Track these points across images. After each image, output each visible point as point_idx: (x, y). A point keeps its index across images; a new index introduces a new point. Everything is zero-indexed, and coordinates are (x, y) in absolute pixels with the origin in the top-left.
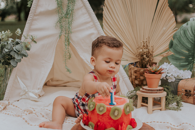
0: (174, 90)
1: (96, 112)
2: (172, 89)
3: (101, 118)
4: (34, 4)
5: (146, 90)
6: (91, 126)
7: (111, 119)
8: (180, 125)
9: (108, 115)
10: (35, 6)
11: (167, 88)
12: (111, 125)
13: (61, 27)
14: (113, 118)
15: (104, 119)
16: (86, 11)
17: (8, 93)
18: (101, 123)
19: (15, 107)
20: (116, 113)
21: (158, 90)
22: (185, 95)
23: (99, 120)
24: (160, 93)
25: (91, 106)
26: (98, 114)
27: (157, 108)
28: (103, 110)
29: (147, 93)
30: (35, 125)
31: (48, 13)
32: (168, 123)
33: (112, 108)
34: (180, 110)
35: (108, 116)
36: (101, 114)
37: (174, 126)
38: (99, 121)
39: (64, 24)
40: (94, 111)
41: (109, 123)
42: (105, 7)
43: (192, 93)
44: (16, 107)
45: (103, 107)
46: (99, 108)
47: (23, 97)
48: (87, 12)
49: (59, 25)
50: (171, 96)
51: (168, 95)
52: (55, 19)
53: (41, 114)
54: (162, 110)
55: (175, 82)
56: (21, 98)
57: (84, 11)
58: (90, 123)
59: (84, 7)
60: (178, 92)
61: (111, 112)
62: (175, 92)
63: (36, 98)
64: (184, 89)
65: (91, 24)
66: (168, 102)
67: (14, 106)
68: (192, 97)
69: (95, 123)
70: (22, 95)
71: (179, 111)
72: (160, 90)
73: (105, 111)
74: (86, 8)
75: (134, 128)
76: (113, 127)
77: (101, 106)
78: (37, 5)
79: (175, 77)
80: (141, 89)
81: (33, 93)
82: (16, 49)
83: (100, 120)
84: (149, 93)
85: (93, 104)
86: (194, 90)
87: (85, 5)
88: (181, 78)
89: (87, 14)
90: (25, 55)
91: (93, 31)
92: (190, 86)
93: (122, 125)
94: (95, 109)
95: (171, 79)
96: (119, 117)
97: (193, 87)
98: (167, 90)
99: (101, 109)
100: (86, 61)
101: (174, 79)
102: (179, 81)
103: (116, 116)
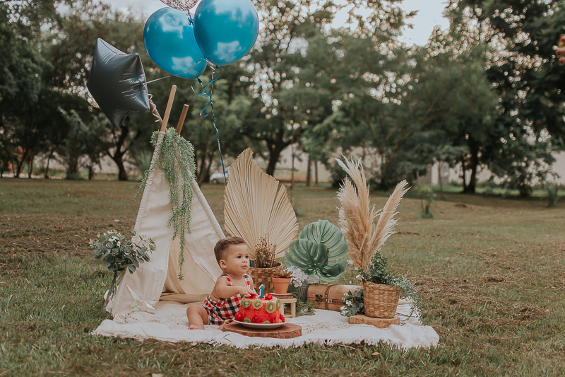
1: (252, 307)
2: (301, 295)
3: (258, 312)
4: (145, 199)
5: (275, 296)
6: (246, 321)
7: (267, 313)
9: (264, 310)
11: (296, 294)
13: (176, 227)
15: (261, 313)
16: (202, 207)
18: (258, 317)
20: (271, 308)
21: (288, 296)
22: (316, 300)
24: (291, 298)
25: (247, 303)
26: (255, 309)
28: (259, 305)
31: (160, 210)
33: (267, 304)
36: (258, 309)
37: (313, 326)
38: (256, 316)
39: (178, 222)
40: (250, 307)
41: (265, 316)
43: (323, 297)
45: (260, 302)
47: (135, 309)
49: (172, 223)
50: (301, 303)
51: (298, 301)
52: (168, 215)
55: (302, 287)
57: (200, 207)
58: (245, 319)
60: (308, 298)
61: (267, 307)
62: (305, 298)
63: (154, 310)
64: (314, 294)
65: (209, 222)
68: (323, 302)
69: (252, 317)
70: (133, 307)
71: (313, 315)
72: (290, 295)
73: (262, 306)
75: (283, 321)
76: (268, 319)
77: (257, 302)
78: (148, 200)
79: (302, 282)
81: (149, 304)
83: (257, 314)
86: (326, 294)
87: (200, 201)
88: (309, 282)
89: (203, 212)
90: (147, 259)
91: (210, 231)
92: (321, 291)
93: (275, 318)
94: (251, 305)
95: (298, 283)
96: (274, 310)
97: (324, 291)
98: (297, 296)
99: (257, 304)
100: (201, 266)
101: (301, 284)
102: (308, 286)
103: (271, 310)
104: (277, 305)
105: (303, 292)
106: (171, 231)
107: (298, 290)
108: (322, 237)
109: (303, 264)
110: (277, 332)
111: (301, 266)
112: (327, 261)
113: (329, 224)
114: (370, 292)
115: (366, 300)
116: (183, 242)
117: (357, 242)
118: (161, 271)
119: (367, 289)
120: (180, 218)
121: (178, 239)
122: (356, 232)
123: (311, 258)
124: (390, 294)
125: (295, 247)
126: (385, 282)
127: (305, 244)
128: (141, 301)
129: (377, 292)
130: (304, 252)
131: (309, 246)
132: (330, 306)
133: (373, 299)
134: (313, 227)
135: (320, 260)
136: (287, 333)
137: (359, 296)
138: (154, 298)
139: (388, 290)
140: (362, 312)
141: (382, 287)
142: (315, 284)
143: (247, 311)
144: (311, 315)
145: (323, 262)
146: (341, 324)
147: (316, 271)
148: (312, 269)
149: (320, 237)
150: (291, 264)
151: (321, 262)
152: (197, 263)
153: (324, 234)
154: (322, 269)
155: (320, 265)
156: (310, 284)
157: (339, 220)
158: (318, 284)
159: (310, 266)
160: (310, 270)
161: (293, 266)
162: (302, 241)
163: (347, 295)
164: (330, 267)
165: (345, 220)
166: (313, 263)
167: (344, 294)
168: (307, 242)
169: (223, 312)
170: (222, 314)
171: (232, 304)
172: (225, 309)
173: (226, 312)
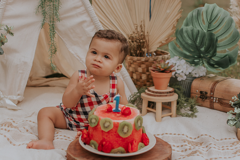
0: (186, 90)
1: (100, 128)
3: (107, 136)
5: (153, 92)
6: (93, 146)
7: (119, 136)
8: (198, 137)
9: (116, 132)
11: (178, 89)
12: (120, 144)
13: (44, 13)
14: (121, 135)
15: (111, 137)
18: (106, 142)
20: (125, 130)
21: (167, 93)
22: (200, 97)
23: (104, 138)
24: (170, 95)
25: (93, 121)
26: (102, 131)
27: (166, 114)
28: (109, 126)
29: (155, 96)
30: (20, 145)
32: (183, 135)
33: (120, 124)
34: (196, 116)
35: (115, 134)
36: (107, 131)
37: (191, 138)
38: (104, 140)
39: (47, 9)
40: (98, 126)
41: (117, 142)
43: (208, 95)
45: (109, 122)
46: (104, 124)
49: (40, 10)
51: (179, 97)
53: (24, 128)
54: (172, 116)
55: (186, 81)
58: (92, 141)
60: (191, 94)
61: (119, 129)
63: (15, 106)
64: (198, 90)
65: (83, 8)
66: (180, 106)
68: (208, 100)
69: (99, 142)
71: (194, 118)
72: (170, 92)
73: (112, 127)
75: (146, 145)
76: (121, 146)
77: (106, 121)
79: (185, 75)
80: (146, 91)
81: (10, 99)
83: (106, 138)
84: (158, 96)
85: (95, 119)
86: (211, 91)
88: (194, 75)
91: (85, 18)
92: (206, 86)
93: (132, 143)
94: (98, 124)
95: (181, 76)
96: (130, 134)
97: (210, 88)
98: (179, 92)
99: (106, 125)
100: (76, 56)
101: (185, 77)
102: (193, 80)
103: (126, 133)
104: (135, 125)
105: (187, 86)
106: (40, 19)
107: (181, 84)
108: (210, 24)
109: (188, 54)
111: (185, 57)
112: (215, 51)
113: (218, 8)
118: (25, 63)
123: (197, 48)
125: (179, 37)
127: (190, 32)
130: (190, 42)
131: (195, 34)
132: (216, 105)
134: (198, 14)
135: (207, 51)
138: (19, 92)
142: (201, 78)
143: (95, 131)
144: (192, 117)
145: (211, 53)
146: (226, 139)
147: (203, 62)
148: (198, 60)
149: (207, 24)
150: (175, 54)
151: (209, 53)
152: (72, 52)
153: (211, 21)
154: (209, 60)
155: (207, 56)
156: (195, 78)
157: (231, 7)
158: (205, 77)
159: (196, 57)
160: (196, 61)
161: (177, 58)
162: (187, 29)
163: (236, 98)
164: (219, 58)
165: (237, 7)
166: (200, 54)
167: (233, 98)
168: (192, 31)
169: (75, 116)
170: (74, 117)
171: (85, 109)
172: (78, 113)
173: (79, 116)
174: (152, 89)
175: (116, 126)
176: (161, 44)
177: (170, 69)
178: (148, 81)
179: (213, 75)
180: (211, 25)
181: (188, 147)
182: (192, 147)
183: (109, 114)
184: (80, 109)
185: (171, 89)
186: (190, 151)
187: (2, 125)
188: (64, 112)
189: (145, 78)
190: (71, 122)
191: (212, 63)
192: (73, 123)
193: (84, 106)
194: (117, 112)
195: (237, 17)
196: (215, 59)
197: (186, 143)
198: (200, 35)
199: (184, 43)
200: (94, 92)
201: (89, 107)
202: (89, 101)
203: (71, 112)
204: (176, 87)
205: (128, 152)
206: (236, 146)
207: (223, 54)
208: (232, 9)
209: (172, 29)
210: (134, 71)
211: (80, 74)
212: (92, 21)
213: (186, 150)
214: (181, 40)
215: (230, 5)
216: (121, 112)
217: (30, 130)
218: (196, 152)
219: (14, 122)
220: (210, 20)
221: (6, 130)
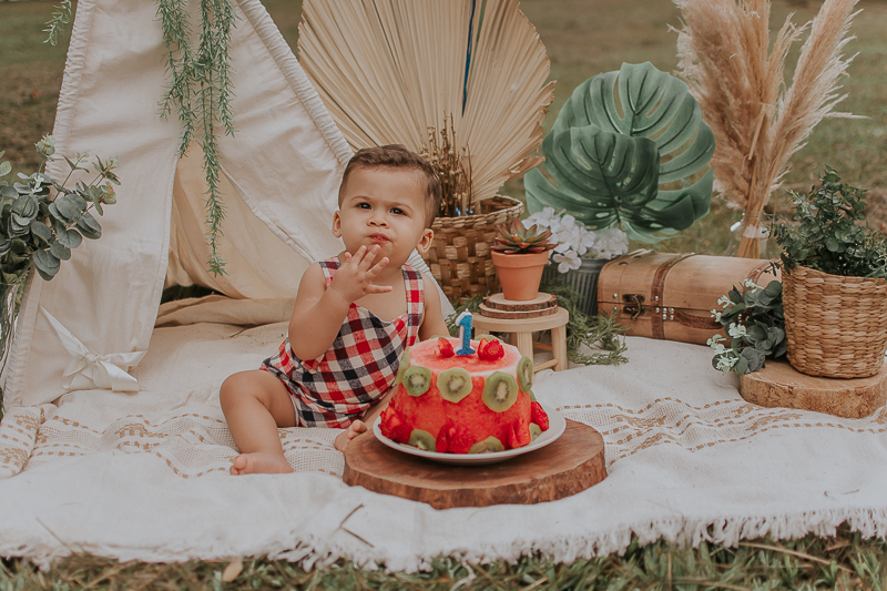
0: (581, 296)
1: (438, 395)
2: (577, 294)
3: (457, 413)
4: (79, 36)
5: (505, 307)
6: (419, 444)
7: (488, 411)
8: (649, 407)
9: (478, 402)
10: (83, 45)
11: (563, 294)
12: (489, 430)
13: (186, 115)
14: (493, 407)
15: (467, 414)
16: (265, 49)
17: (21, 376)
18: (458, 430)
19: (70, 427)
20: (501, 394)
21: (543, 306)
22: (626, 311)
23: (450, 419)
24: (550, 313)
25: (417, 380)
26: (445, 402)
27: (544, 362)
28: (460, 388)
29: (511, 317)
30: (200, 474)
31: (130, 68)
32: (609, 405)
33: (488, 379)
34: (625, 360)
35: (477, 405)
36: (456, 400)
37: (630, 411)
38: (450, 424)
39: (193, 101)
40: (430, 394)
41: (483, 425)
42: (306, 24)
43: (647, 302)
44: (76, 424)
45: (462, 377)
46: (448, 385)
47: (77, 382)
48: (268, 54)
49: (174, 107)
50: (582, 320)
51: (571, 317)
52: (156, 85)
54: (557, 368)
55: (582, 271)
56: (66, 387)
57: (258, 49)
58: (416, 432)
59: (256, 34)
60: (600, 305)
61: (487, 391)
62: (590, 305)
63: (131, 381)
64: (617, 292)
65: (288, 94)
66: (576, 338)
67: (65, 421)
68: (648, 315)
69: (437, 431)
70: (72, 377)
71: (622, 365)
72: (549, 304)
73: (469, 388)
74: (265, 40)
75: (544, 429)
76: (493, 434)
77: (452, 378)
78: (91, 40)
79: (579, 256)
80: (482, 306)
81: (113, 362)
82: (59, 214)
83: (454, 418)
84: (519, 316)
85: (422, 375)
86: (655, 292)
87: (258, 30)
88: (601, 256)
89: (270, 63)
90: (91, 233)
91: (295, 119)
92: (638, 280)
93: (516, 425)
94: (433, 386)
95: (569, 260)
96: (512, 402)
97: (651, 283)
98: (567, 302)
99: (454, 386)
100: (274, 228)
101: (578, 262)
102: (599, 268)
103: (503, 400)
104: (519, 380)
105: (583, 285)
106: (173, 130)
107: (568, 280)
108: (637, 115)
109: (579, 198)
110: (526, 481)
111: (572, 206)
112: (654, 187)
113: (656, 73)
114: (809, 299)
115: (795, 322)
116: (212, 160)
117: (737, 129)
118: (148, 258)
119: (800, 289)
120: (198, 88)
121: (197, 153)
122: (732, 100)
123: (607, 183)
124: (874, 306)
125: (558, 155)
126: (860, 269)
127: (590, 142)
128: (91, 358)
129: (833, 300)
130: (586, 165)
131: (604, 145)
132: (669, 328)
133: (821, 322)
134: (604, 92)
135: (635, 188)
136: (561, 476)
137: (765, 305)
138: (134, 343)
139: (872, 295)
140: (779, 355)
141: (853, 284)
142: (619, 260)
143: (421, 405)
144: (616, 363)
145: (645, 192)
146: (717, 403)
147: (618, 218)
148: (607, 214)
149: (627, 116)
150: (544, 202)
151: (638, 192)
152: (264, 218)
153: (641, 108)
154: (639, 210)
155: (632, 200)
156: (604, 261)
157: (680, 65)
158: (626, 256)
159: (600, 204)
160: (599, 215)
161: (549, 211)
162: (581, 132)
163: (729, 302)
164: (666, 204)
165: (695, 63)
166: (612, 196)
167: (720, 302)
168: (596, 137)
169: (321, 387)
170: (319, 391)
171: (349, 363)
172: (328, 377)
173: (333, 386)
174: (496, 299)
175: (479, 386)
176: (508, 177)
177: (543, 243)
178: (474, 283)
179: (644, 252)
180: (640, 119)
181: (632, 430)
182: (643, 430)
183: (450, 361)
184: (335, 366)
185: (547, 297)
186: (642, 439)
187: (122, 435)
188: (287, 382)
189: (465, 273)
190: (311, 405)
191: (646, 217)
192: (315, 407)
193: (346, 357)
194: (465, 354)
195: (698, 91)
196: (655, 206)
197: (625, 423)
198: (617, 147)
199: (570, 171)
200: (370, 314)
201: (359, 356)
202: (359, 341)
203: (308, 377)
204: (558, 289)
205: (508, 447)
206: (751, 414)
207: (675, 194)
208: (682, 70)
209: (532, 135)
210: (435, 258)
211: (327, 272)
212: (316, 125)
213: (629, 438)
214: (562, 162)
215: (678, 60)
216: (476, 354)
217: (206, 437)
218: (657, 437)
219: (147, 422)
220: (637, 105)
221: (137, 444)
